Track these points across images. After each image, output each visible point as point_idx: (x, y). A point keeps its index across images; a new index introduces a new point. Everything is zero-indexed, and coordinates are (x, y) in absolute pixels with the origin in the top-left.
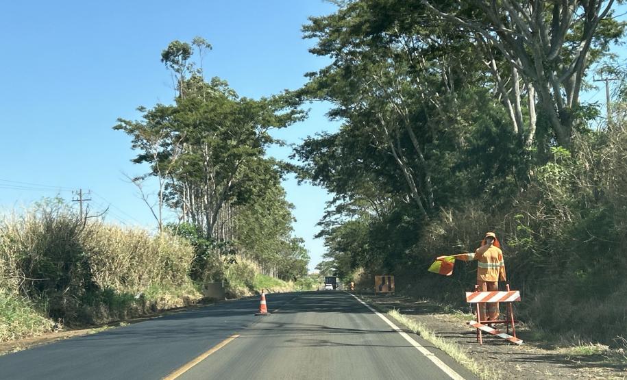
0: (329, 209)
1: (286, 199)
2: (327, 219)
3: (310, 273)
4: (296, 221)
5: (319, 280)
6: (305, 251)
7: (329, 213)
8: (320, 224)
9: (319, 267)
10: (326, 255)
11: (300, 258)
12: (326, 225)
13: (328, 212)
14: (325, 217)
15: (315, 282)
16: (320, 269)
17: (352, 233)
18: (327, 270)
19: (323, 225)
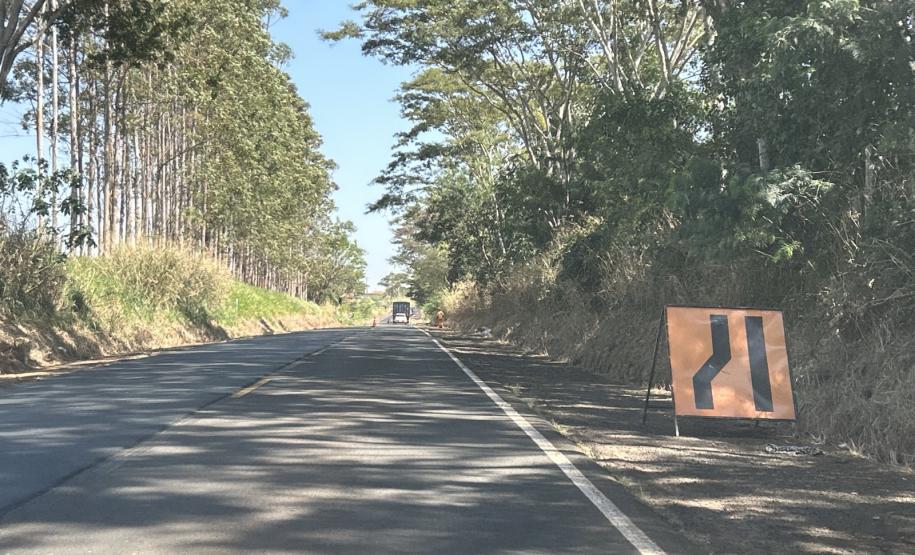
0: (404, 149)
1: (321, 150)
2: (398, 171)
3: (369, 290)
4: (337, 188)
5: (383, 302)
6: (359, 251)
7: (403, 158)
8: (381, 180)
9: (385, 281)
10: (395, 258)
11: (347, 263)
12: (395, 183)
13: (402, 155)
14: (393, 165)
15: (378, 305)
16: (386, 285)
17: (452, 198)
18: (396, 287)
19: (388, 185)
